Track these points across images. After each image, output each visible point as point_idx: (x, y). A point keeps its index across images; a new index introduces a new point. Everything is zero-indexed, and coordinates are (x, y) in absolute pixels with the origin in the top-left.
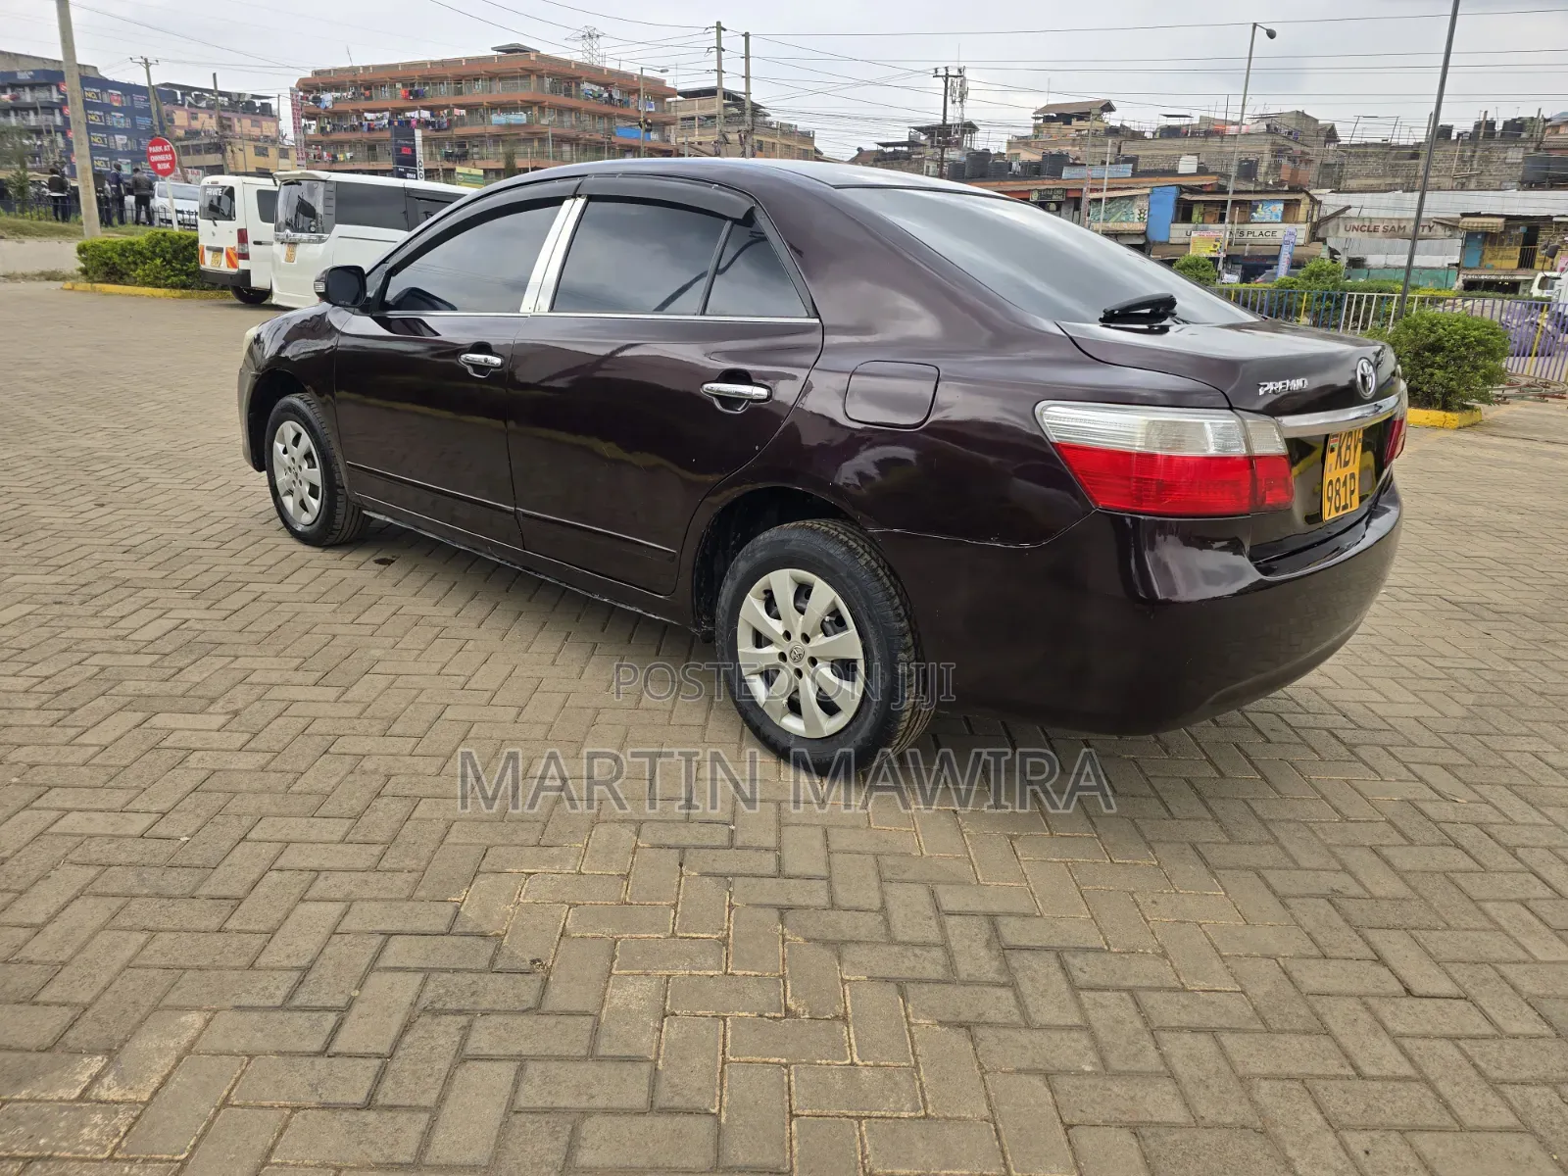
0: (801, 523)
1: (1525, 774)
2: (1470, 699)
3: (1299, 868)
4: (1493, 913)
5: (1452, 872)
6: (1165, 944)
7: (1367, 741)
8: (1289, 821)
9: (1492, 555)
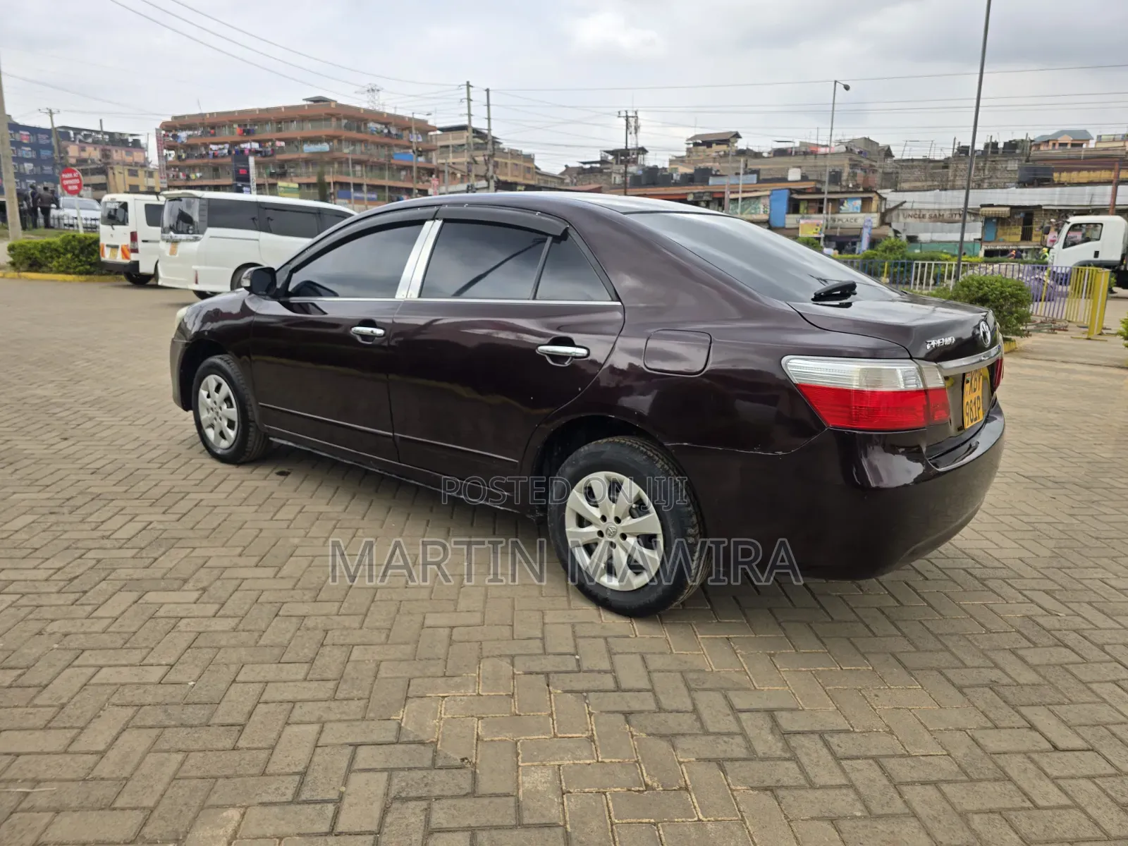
0: (611, 439)
1: (1098, 594)
2: (1052, 544)
3: (966, 667)
4: (1098, 691)
5: (1066, 664)
6: (890, 724)
7: (991, 576)
8: (952, 635)
9: (1044, 443)
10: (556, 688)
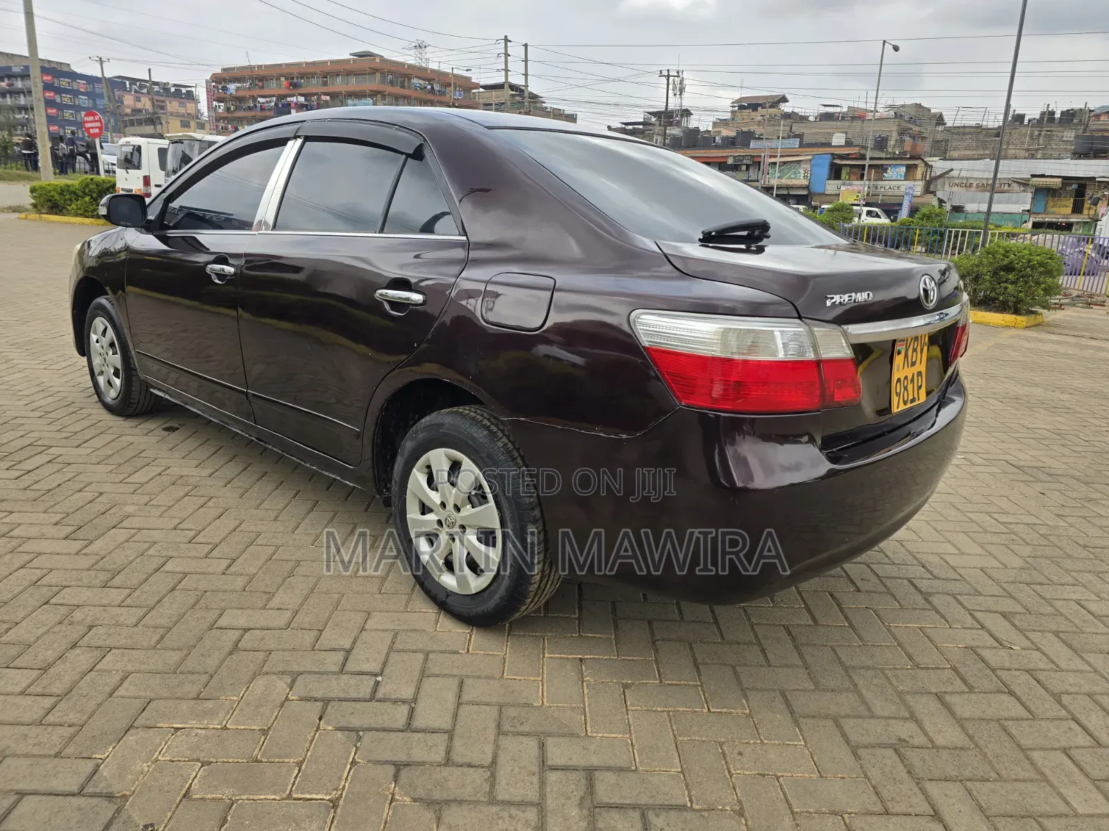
0: (455, 409)
1: (1070, 621)
2: (1026, 551)
3: (873, 716)
4: (1040, 763)
5: (1005, 719)
6: (743, 799)
7: (940, 590)
8: (868, 668)
10: (327, 723)
